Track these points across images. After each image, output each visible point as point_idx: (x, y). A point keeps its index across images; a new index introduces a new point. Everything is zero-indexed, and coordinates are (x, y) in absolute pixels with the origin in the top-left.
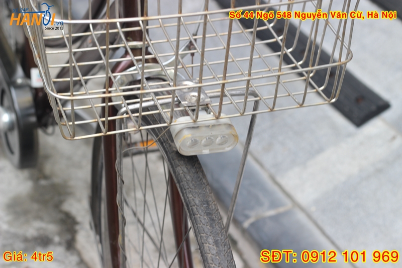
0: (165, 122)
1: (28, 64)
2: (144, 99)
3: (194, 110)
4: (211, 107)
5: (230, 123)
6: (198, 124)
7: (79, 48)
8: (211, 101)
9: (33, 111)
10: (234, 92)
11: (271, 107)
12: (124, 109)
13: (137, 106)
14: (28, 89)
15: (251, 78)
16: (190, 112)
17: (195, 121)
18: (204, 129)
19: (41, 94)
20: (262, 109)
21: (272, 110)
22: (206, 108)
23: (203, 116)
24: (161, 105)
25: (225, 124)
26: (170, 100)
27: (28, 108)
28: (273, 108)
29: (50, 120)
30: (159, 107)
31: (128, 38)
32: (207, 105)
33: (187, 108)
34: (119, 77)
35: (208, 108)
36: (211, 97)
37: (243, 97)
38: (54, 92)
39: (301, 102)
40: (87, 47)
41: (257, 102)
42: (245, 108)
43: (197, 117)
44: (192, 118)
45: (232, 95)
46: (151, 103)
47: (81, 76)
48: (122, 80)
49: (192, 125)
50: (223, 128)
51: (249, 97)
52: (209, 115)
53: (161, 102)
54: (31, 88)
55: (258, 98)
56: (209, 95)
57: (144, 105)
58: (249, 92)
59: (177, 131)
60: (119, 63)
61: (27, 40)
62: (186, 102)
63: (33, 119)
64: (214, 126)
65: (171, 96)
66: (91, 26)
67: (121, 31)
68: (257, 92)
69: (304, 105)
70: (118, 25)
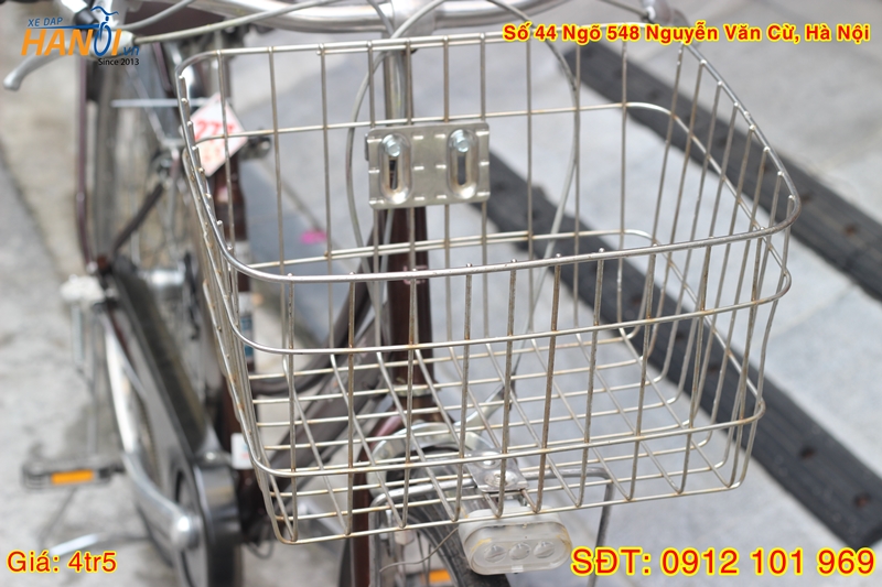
0: (447, 518)
1: (226, 428)
2: (411, 481)
3: (497, 499)
4: (526, 495)
5: (558, 521)
6: (505, 522)
7: (319, 394)
8: (528, 485)
9: (233, 512)
10: (569, 471)
11: (628, 495)
12: (381, 497)
13: (400, 492)
14: (225, 472)
15: (590, 445)
16: (491, 503)
17: (498, 517)
18: (514, 530)
19: (248, 482)
20: (618, 498)
21: (629, 500)
22: (519, 496)
23: (512, 510)
24: (444, 490)
25: (551, 523)
26: (455, 483)
27: (224, 507)
28: (631, 496)
29: (266, 529)
30: (441, 494)
31: (399, 379)
32: (521, 490)
33: (487, 496)
34: (383, 442)
35: (523, 495)
36: (528, 479)
37: (579, 479)
38: (265, 465)
39: (680, 487)
40: (331, 393)
41: (609, 487)
42: (582, 496)
43: (501, 510)
44: (493, 512)
45: (565, 476)
46: (428, 487)
47: (312, 441)
48: (386, 451)
49: (494, 523)
50: (547, 529)
51: (587, 478)
52: (525, 508)
53: (444, 485)
54: (232, 470)
55: (609, 481)
56: (526, 475)
57: (412, 490)
58: (588, 471)
59: (468, 533)
60: (382, 421)
61: (224, 380)
62: (486, 486)
63: (234, 527)
64: (530, 525)
65: (456, 476)
66: (333, 358)
67: (383, 366)
68: (608, 470)
69: (684, 493)
70: (379, 355)
